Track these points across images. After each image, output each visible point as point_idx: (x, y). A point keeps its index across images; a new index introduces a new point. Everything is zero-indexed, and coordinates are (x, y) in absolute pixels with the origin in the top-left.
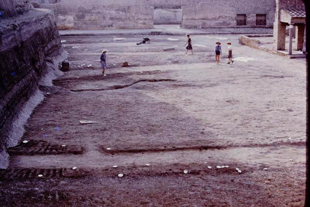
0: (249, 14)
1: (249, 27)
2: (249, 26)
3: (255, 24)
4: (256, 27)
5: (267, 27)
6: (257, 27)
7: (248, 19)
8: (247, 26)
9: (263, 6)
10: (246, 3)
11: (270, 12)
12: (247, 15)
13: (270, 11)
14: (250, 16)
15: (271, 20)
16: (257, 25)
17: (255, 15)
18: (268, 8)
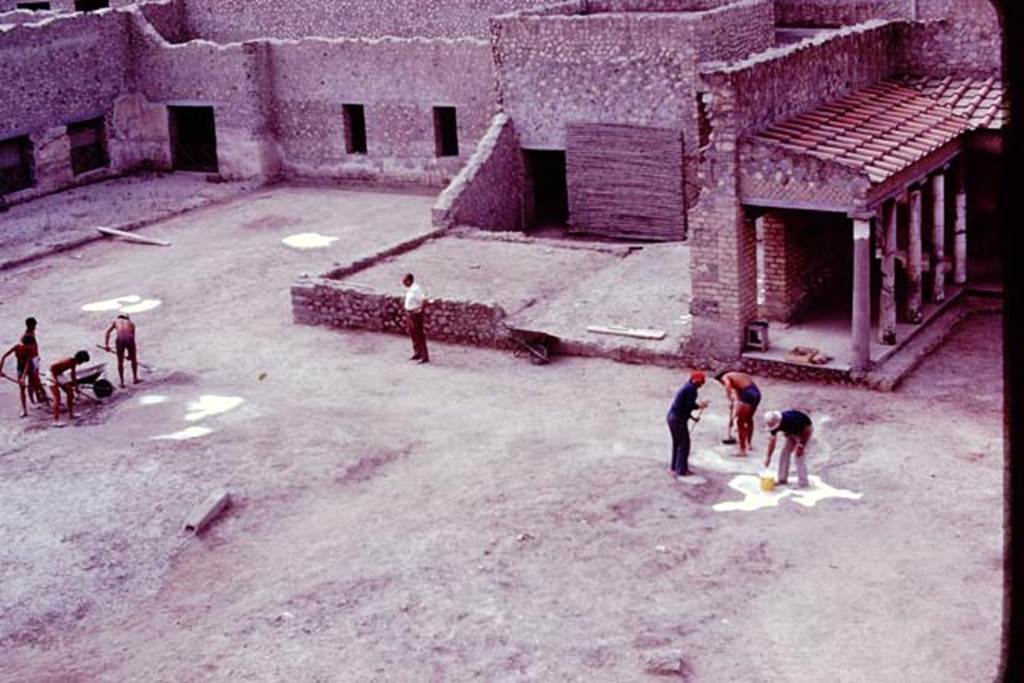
0: (40, 131)
1: (50, 193)
2: (50, 188)
3: (70, 172)
4: (74, 186)
5: (115, 172)
6: (81, 185)
7: (43, 156)
8: (39, 190)
9: (86, 82)
10: (22, 82)
11: (116, 101)
12: (32, 138)
13: (115, 96)
14: (46, 140)
15: (123, 137)
16: (76, 174)
17: (63, 129)
18: (106, 88)
